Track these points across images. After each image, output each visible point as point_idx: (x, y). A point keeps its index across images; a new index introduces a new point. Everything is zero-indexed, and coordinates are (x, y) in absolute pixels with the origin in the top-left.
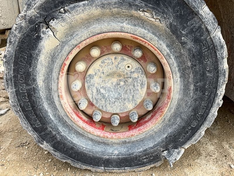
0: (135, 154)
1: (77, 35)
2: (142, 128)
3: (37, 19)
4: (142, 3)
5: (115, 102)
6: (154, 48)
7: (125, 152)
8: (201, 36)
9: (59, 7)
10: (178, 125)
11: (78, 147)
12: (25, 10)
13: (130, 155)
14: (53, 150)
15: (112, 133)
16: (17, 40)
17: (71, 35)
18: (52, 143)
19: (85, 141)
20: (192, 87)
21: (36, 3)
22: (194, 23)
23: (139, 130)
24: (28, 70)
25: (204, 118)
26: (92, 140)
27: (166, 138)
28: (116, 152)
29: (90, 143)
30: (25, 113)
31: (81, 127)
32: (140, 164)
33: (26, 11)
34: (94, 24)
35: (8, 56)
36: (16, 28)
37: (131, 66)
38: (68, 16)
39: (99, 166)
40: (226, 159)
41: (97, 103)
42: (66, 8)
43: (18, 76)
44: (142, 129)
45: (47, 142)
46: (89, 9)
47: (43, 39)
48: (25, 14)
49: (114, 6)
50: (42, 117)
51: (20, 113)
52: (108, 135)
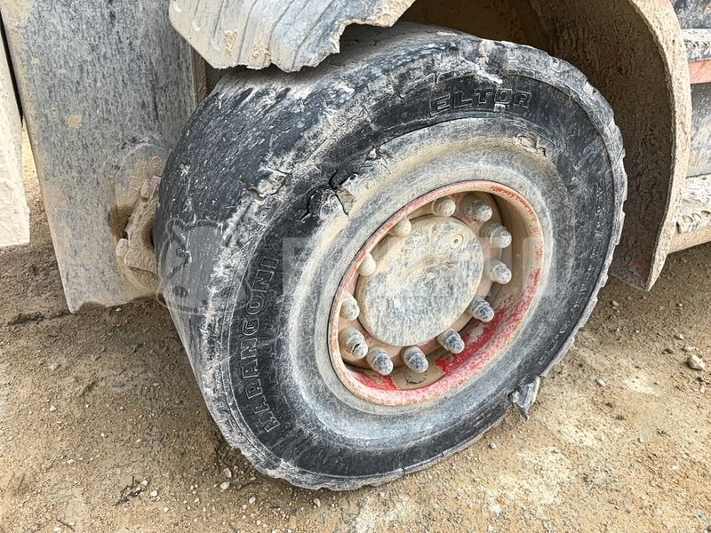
0: (463, 418)
1: (387, 199)
2: (477, 362)
3: (313, 180)
4: (522, 122)
5: (419, 321)
6: (524, 203)
7: (445, 420)
8: (598, 170)
9: (367, 146)
10: (541, 337)
11: (355, 443)
12: (289, 163)
13: (454, 423)
14: (300, 472)
15: (420, 390)
16: (260, 236)
17: (375, 202)
18: (297, 457)
19: (365, 425)
20: (571, 263)
21: (319, 145)
22: (593, 149)
23: (472, 368)
24: (273, 303)
25: (580, 312)
26: (379, 418)
27: (520, 367)
28: (429, 427)
29: (376, 425)
30: (244, 409)
31: (366, 397)
32: (469, 435)
33: (292, 165)
34: (423, 171)
35: (228, 280)
36: (260, 207)
37: (460, 239)
38: (384, 163)
39: (392, 470)
40: (583, 370)
41: (384, 333)
42: (382, 147)
43: (242, 322)
44: (478, 364)
45: (286, 461)
46: (429, 144)
47: (323, 224)
48: (289, 171)
49: (475, 133)
50: (286, 405)
51: (233, 412)
52: (415, 397)
